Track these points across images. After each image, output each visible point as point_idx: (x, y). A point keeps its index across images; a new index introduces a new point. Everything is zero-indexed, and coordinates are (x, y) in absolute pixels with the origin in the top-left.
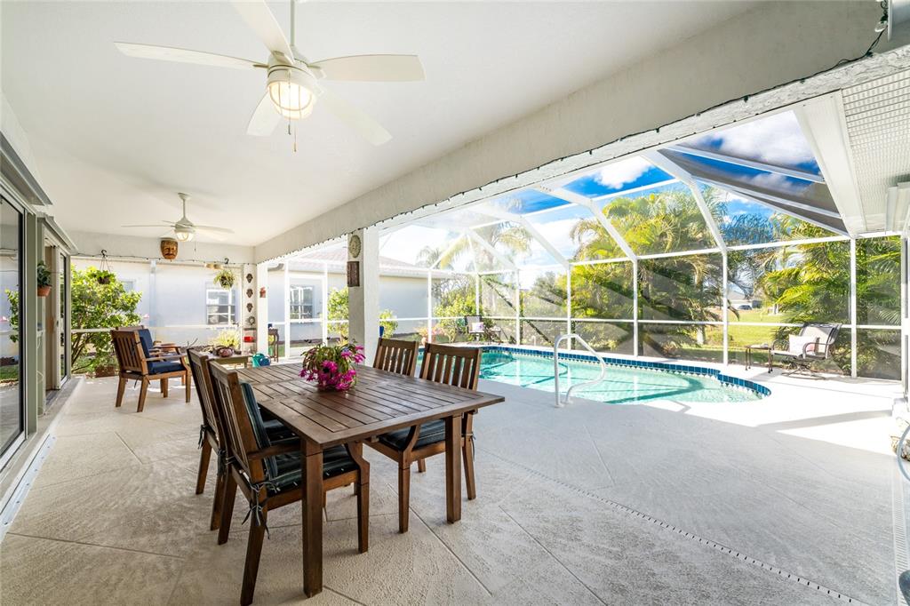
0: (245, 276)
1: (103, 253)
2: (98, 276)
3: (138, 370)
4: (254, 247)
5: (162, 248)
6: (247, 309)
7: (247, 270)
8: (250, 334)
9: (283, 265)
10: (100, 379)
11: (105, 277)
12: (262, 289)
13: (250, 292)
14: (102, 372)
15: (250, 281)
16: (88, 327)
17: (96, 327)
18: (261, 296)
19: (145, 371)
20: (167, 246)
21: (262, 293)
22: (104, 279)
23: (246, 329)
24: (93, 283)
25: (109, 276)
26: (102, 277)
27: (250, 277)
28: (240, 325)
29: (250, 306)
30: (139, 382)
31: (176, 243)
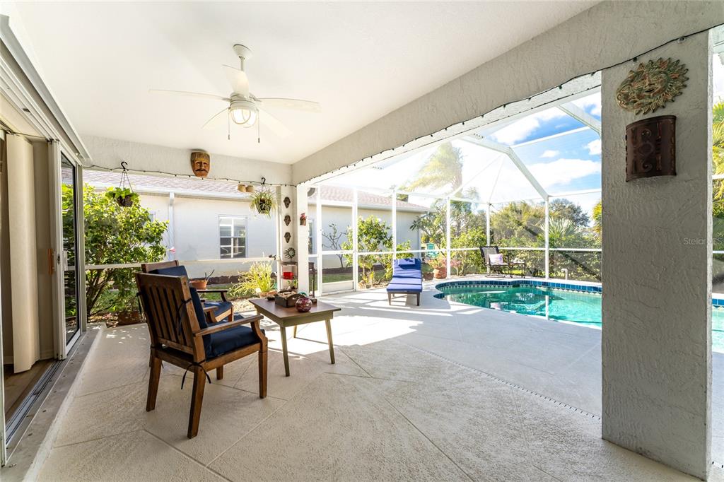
0: (283, 199)
1: (123, 167)
2: (117, 196)
3: (187, 350)
4: (292, 165)
5: (193, 162)
6: (284, 239)
7: (285, 193)
8: (289, 268)
9: (314, 189)
10: (123, 330)
11: (126, 197)
12: (303, 214)
13: (287, 220)
14: (125, 319)
15: (287, 206)
16: (109, 262)
17: (117, 261)
18: (301, 224)
19: (201, 355)
20: (198, 159)
21: (303, 220)
22: (125, 199)
23: (285, 263)
24: (113, 205)
25: (131, 195)
26: (123, 195)
27: (287, 201)
28: (277, 258)
29: (287, 236)
30: (191, 375)
31: (208, 156)
